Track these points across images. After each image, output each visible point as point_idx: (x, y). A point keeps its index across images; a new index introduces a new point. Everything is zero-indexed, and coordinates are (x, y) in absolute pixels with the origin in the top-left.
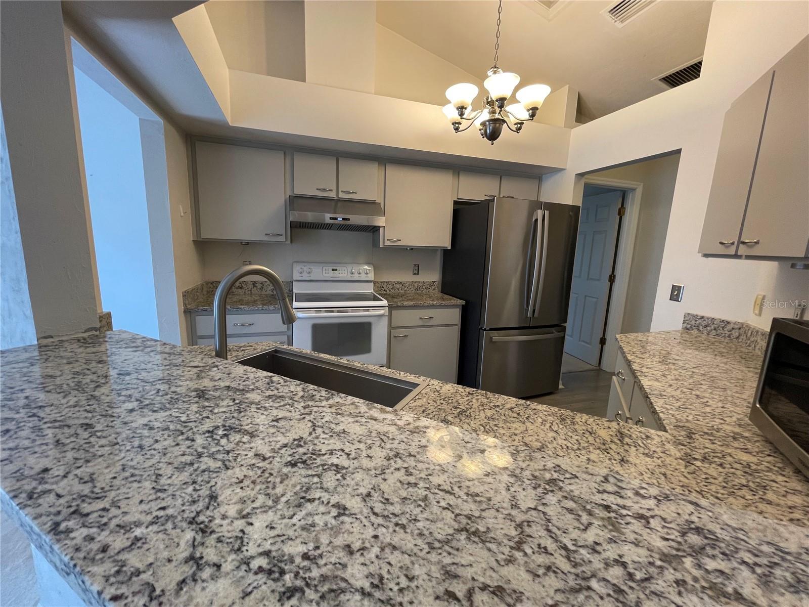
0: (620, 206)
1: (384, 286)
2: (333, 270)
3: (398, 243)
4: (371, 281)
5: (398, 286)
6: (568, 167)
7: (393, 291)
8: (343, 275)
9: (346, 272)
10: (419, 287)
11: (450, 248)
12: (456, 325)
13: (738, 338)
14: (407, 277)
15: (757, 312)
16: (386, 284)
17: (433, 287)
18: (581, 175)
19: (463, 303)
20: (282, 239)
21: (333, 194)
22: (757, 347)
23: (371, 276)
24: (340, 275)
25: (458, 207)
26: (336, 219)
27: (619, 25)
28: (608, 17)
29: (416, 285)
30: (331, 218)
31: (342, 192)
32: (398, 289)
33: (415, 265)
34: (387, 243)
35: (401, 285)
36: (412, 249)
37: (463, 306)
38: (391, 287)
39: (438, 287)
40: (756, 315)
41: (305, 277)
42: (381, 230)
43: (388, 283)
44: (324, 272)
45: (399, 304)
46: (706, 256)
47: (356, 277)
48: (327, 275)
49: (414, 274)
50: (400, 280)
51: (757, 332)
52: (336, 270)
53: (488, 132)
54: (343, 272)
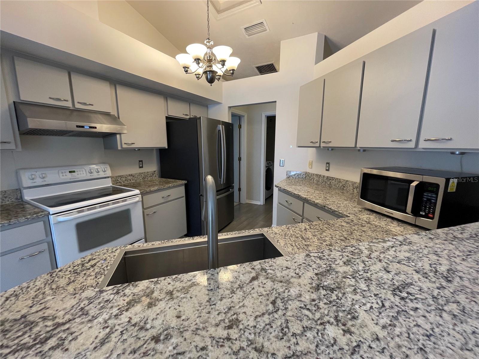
0: (239, 124)
1: (119, 179)
2: (70, 172)
3: (133, 146)
4: (108, 177)
5: (129, 178)
6: (223, 102)
7: (126, 182)
8: (82, 175)
9: (84, 172)
10: (145, 176)
11: (167, 148)
12: (183, 197)
13: (305, 178)
14: (135, 170)
15: (311, 167)
16: (120, 178)
17: (154, 175)
18: (230, 107)
19: (184, 182)
20: (12, 146)
21: (69, 104)
22: (315, 180)
23: (109, 173)
24: (79, 176)
25: (169, 121)
26: (83, 127)
27: (247, 37)
28: (244, 30)
29: (143, 175)
30: (77, 126)
31: (78, 103)
32: (130, 180)
33: (140, 161)
34: (125, 146)
35: (132, 177)
36: (139, 150)
37: (185, 184)
38: (124, 179)
39: (157, 175)
40: (310, 168)
41: (39, 182)
42: (118, 136)
43: (121, 177)
44: (61, 175)
45: (148, 190)
46: (299, 147)
47: (95, 175)
48: (65, 177)
49: (140, 167)
50: (130, 173)
51: (314, 174)
52: (74, 172)
53: (209, 77)
54: (82, 173)
